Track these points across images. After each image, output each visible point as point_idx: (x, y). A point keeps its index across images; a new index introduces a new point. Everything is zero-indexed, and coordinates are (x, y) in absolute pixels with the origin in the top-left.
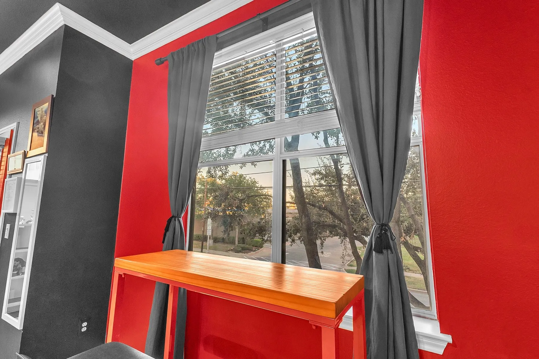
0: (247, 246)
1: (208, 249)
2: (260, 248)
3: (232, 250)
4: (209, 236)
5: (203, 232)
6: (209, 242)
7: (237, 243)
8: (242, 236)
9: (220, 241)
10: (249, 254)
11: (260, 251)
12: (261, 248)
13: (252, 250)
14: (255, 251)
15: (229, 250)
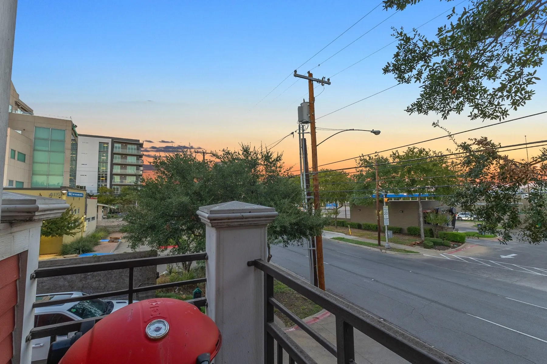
0: (440, 240)
1: (387, 242)
2: (461, 244)
3: (418, 244)
4: (386, 227)
5: (379, 221)
6: (388, 233)
7: (423, 235)
8: (428, 227)
9: (397, 232)
10: (446, 251)
11: (462, 248)
12: (463, 243)
13: (450, 247)
14: (454, 248)
15: (414, 245)
